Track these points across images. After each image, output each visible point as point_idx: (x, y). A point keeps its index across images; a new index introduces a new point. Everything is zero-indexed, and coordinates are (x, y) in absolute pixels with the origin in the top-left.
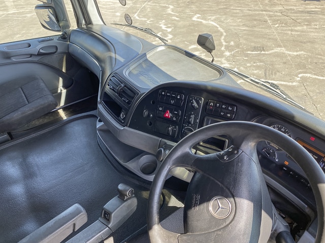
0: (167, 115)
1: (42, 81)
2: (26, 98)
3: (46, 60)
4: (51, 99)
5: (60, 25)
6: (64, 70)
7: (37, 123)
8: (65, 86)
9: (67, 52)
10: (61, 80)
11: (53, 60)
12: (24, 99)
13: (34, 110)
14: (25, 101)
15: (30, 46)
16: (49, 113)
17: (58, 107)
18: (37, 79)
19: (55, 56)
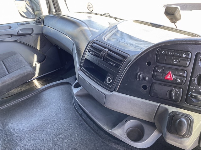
0: (169, 77)
1: (20, 55)
2: (7, 70)
3: (24, 39)
4: (29, 69)
5: (35, 13)
6: (38, 48)
7: (16, 91)
8: (39, 61)
9: (41, 33)
10: (36, 56)
11: (29, 40)
12: (4, 70)
13: (14, 79)
14: (5, 72)
15: (10, 28)
16: (26, 83)
17: (33, 78)
18: (17, 54)
19: (31, 36)
